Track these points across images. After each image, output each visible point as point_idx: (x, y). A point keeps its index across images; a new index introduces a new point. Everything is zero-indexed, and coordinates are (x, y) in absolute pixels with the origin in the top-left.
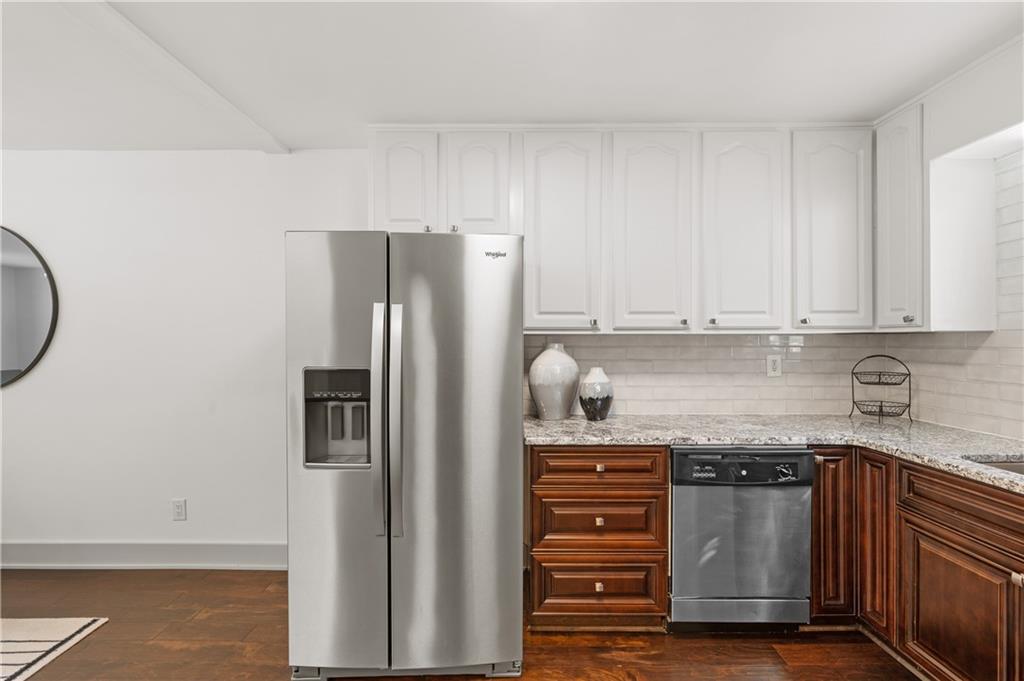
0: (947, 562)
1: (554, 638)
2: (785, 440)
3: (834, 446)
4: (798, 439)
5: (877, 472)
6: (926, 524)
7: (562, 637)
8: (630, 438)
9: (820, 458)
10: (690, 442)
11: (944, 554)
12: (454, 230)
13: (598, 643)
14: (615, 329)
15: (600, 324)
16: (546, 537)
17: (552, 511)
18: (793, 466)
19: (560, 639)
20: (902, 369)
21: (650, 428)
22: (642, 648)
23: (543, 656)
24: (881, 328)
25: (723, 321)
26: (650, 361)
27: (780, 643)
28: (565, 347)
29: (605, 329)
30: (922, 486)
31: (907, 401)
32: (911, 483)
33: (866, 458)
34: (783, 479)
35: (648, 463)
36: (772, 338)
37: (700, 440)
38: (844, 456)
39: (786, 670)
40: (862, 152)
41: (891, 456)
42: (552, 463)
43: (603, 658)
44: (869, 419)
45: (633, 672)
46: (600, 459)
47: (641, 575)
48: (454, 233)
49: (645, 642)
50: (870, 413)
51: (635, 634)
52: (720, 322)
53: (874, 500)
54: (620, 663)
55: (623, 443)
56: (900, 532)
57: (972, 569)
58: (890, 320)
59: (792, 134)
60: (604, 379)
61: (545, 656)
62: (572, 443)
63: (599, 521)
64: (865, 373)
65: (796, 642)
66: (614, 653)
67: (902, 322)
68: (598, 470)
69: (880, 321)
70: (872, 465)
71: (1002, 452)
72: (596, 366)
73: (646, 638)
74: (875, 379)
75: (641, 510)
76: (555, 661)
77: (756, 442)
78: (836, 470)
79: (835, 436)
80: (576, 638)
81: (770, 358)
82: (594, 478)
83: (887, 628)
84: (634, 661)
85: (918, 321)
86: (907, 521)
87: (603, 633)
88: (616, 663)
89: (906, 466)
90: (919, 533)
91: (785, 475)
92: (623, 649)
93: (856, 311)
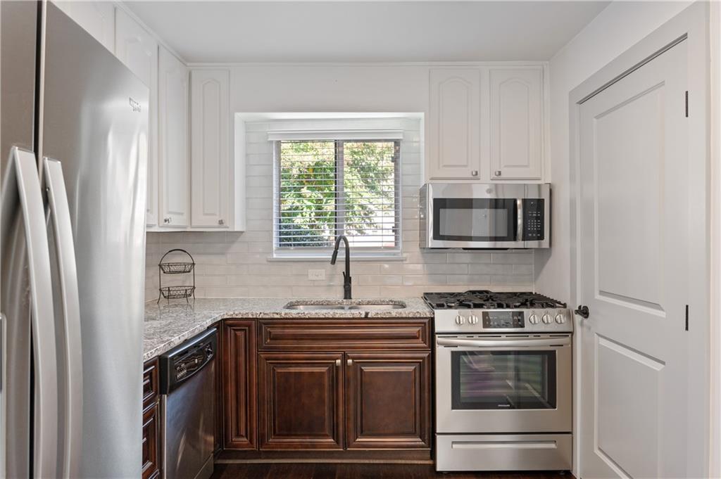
0: (295, 373)
5: (241, 334)
18: (211, 344)
31: (193, 285)
33: (231, 326)
34: (209, 358)
40: (185, 85)
41: (253, 319)
53: (238, 355)
58: (204, 222)
59: (159, 49)
70: (234, 330)
83: (251, 442)
85: (227, 223)
86: (267, 359)
89: (266, 323)
90: (277, 363)
91: (209, 354)
93: (182, 214)
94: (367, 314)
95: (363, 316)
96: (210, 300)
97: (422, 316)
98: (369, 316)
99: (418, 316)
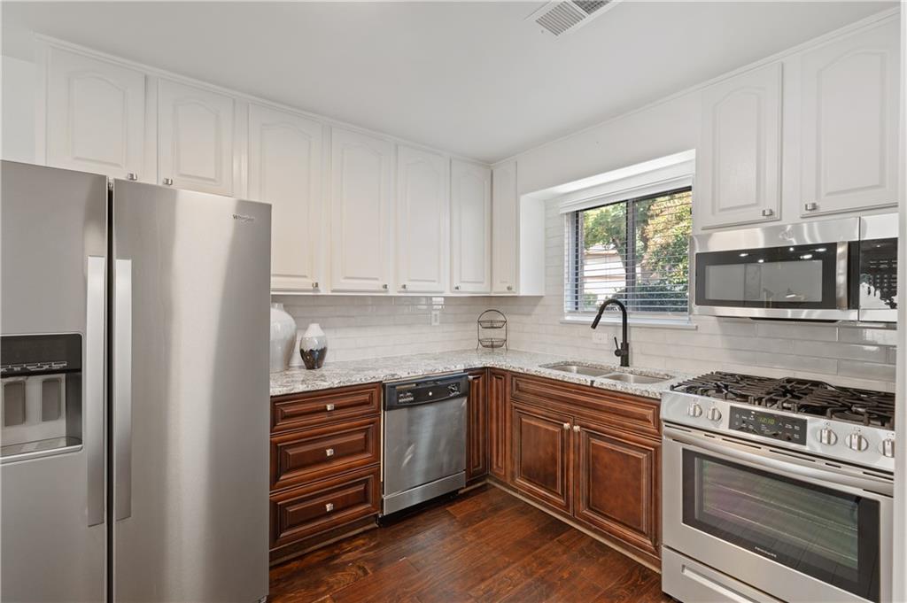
0: (535, 426)
1: (288, 567)
2: (453, 368)
3: (475, 369)
4: (458, 367)
5: (499, 382)
6: (525, 408)
7: (295, 562)
8: (353, 379)
9: (471, 377)
10: (396, 377)
11: (533, 423)
12: (167, 183)
13: (327, 555)
14: (333, 291)
15: (320, 287)
16: (282, 478)
17: (287, 453)
18: (458, 384)
19: (294, 565)
20: (502, 319)
21: (363, 370)
22: (363, 545)
23: (282, 585)
24: (495, 293)
25: (411, 286)
26: (353, 317)
27: (450, 505)
28: (284, 306)
29: (323, 291)
30: (522, 385)
31: (504, 338)
32: (517, 385)
33: (494, 374)
34: (452, 394)
35: (366, 397)
36: (434, 299)
37: (404, 374)
38: (482, 374)
39: (457, 521)
40: (486, 182)
41: (507, 371)
42: (288, 410)
43: (336, 564)
44: (487, 350)
45: (362, 564)
46: (329, 400)
47: (361, 488)
48: (166, 186)
49: (364, 539)
50: (487, 346)
51: (355, 537)
52: (409, 288)
53: (497, 398)
54: (349, 562)
55: (349, 384)
56: (511, 415)
57: (547, 427)
58: (500, 289)
59: (451, 162)
60: (321, 333)
61: (284, 584)
62: (307, 389)
63: (329, 452)
64: (484, 322)
65: (459, 502)
66: (343, 557)
67: (506, 290)
68: (329, 409)
69: (495, 289)
70: (497, 378)
71: (553, 362)
72: (313, 322)
73: (364, 536)
74: (489, 325)
75: (361, 436)
76: (295, 584)
77: (437, 371)
78: (478, 384)
79: (478, 363)
80: (309, 558)
81: (434, 313)
82: (325, 417)
83: (505, 475)
84: (360, 556)
85: (514, 289)
86: (516, 408)
87: (330, 545)
88: (346, 564)
89: (516, 375)
90: (522, 413)
91: (453, 391)
92: (350, 551)
93: (482, 283)
94: (592, 382)
95: (589, 384)
96: (521, 352)
97: (651, 396)
98: (595, 385)
99: (646, 395)
